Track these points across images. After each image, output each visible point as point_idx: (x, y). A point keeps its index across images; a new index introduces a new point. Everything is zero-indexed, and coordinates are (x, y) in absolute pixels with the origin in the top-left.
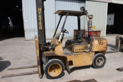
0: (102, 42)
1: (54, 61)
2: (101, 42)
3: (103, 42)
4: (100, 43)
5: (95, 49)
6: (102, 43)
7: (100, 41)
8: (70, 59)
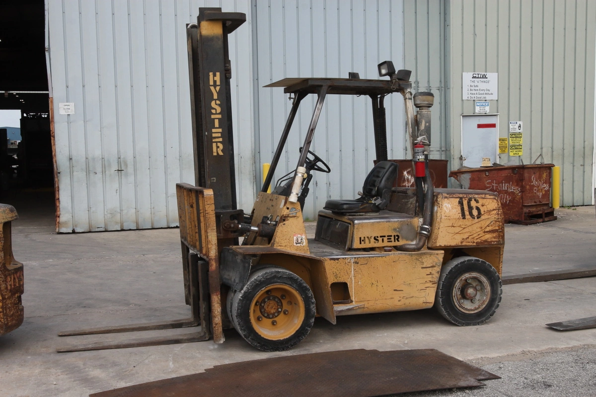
0: (478, 208)
1: (275, 277)
2: (470, 208)
3: (479, 205)
4: (467, 213)
5: (446, 237)
6: (475, 212)
7: (465, 203)
8: (336, 276)
